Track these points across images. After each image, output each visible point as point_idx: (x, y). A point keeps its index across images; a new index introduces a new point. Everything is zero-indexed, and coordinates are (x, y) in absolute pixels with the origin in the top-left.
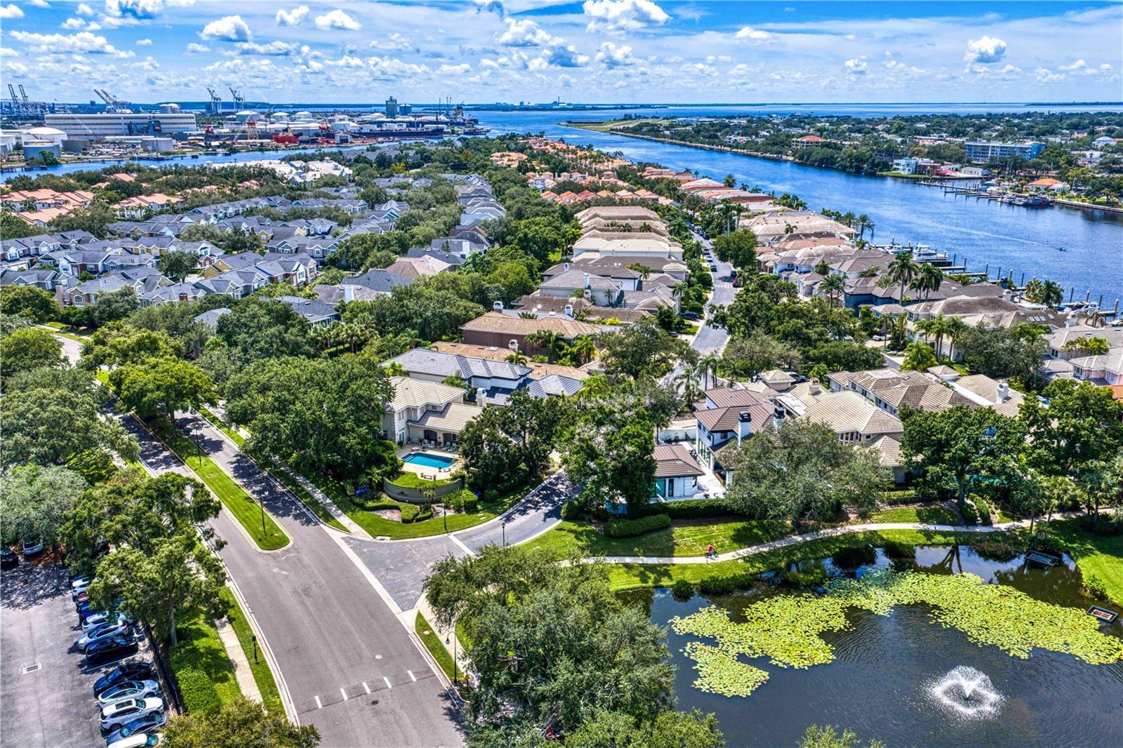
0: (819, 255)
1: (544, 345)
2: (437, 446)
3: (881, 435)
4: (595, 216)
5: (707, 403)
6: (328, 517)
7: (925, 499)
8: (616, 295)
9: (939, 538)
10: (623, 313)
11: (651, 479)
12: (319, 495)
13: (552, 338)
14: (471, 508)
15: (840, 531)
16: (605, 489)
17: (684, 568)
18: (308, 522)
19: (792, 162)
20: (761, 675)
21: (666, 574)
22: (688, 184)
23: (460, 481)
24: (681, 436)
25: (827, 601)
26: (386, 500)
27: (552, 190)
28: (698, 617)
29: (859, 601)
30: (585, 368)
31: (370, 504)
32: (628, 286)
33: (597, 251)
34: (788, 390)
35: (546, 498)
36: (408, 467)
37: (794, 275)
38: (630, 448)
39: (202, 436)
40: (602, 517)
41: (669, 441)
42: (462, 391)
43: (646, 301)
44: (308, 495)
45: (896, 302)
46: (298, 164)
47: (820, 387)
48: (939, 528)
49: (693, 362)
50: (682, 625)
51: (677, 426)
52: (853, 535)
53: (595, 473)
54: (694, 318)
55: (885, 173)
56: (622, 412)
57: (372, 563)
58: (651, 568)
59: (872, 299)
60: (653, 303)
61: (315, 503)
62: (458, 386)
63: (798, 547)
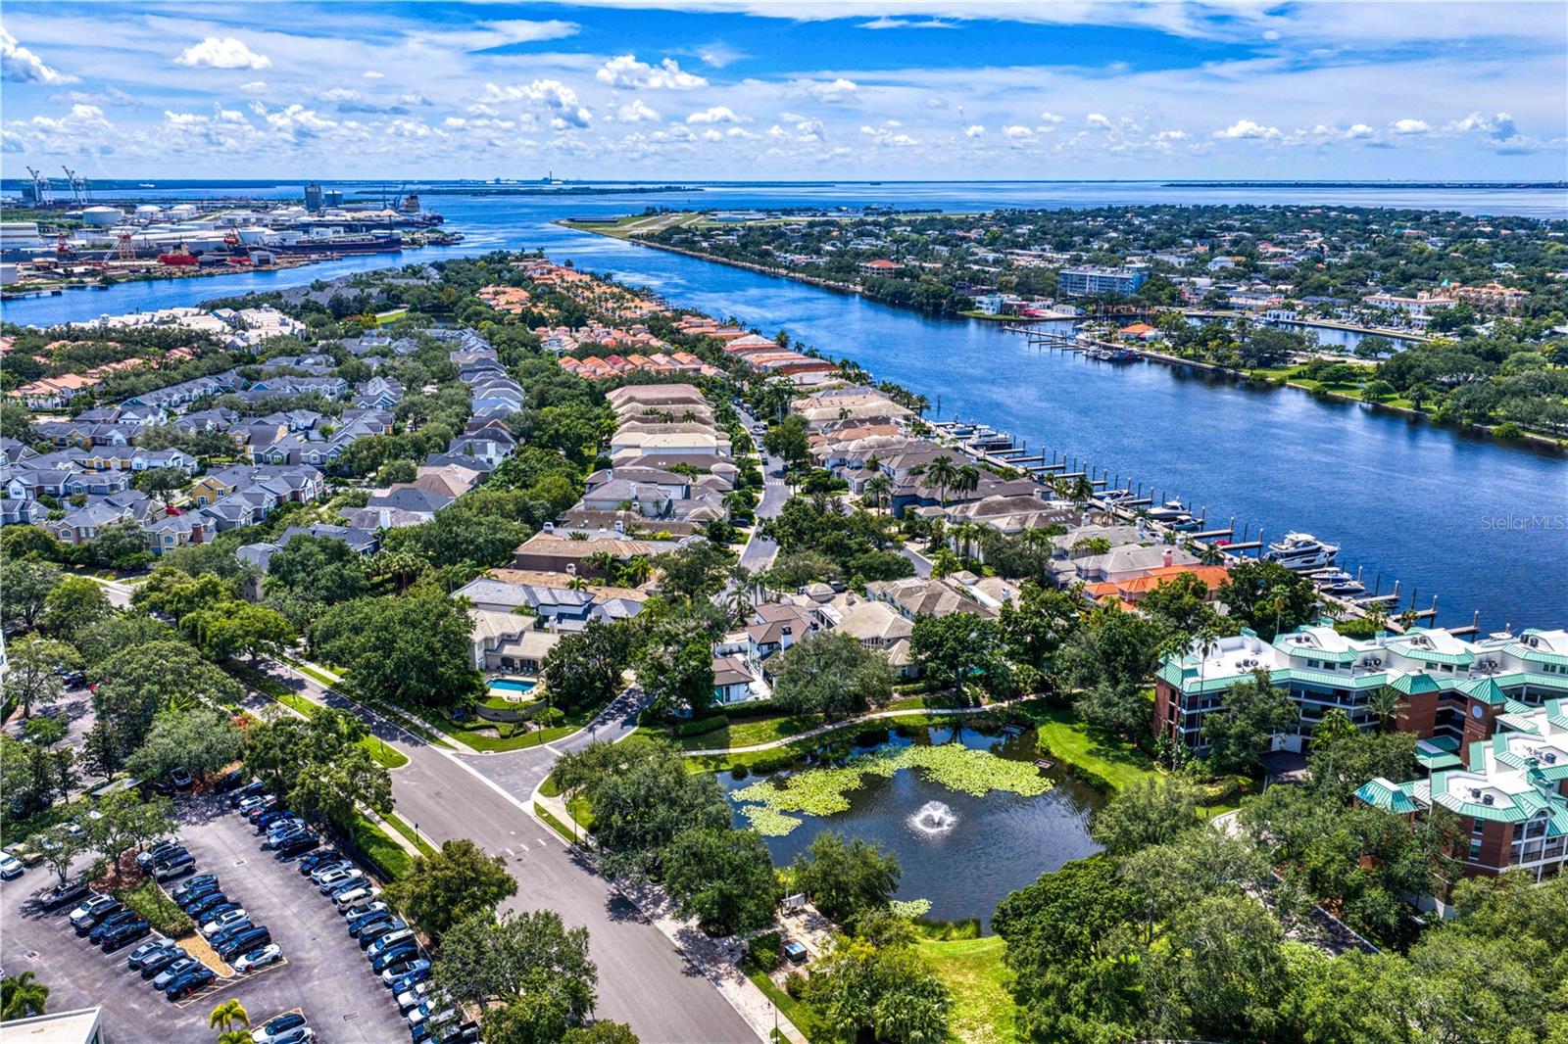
0: (871, 447)
1: (600, 567)
2: (515, 671)
3: (899, 639)
4: (631, 399)
5: (757, 618)
6: (433, 738)
7: (931, 690)
8: (666, 504)
9: (937, 720)
10: (673, 525)
11: (711, 687)
12: (417, 721)
13: (608, 561)
14: (558, 722)
15: (859, 721)
16: (674, 698)
17: (740, 755)
18: (416, 743)
19: (863, 296)
20: (797, 822)
21: (725, 761)
22: (734, 342)
23: (544, 701)
24: (735, 649)
25: (847, 771)
26: (481, 721)
27: (573, 354)
28: (751, 789)
29: (870, 769)
30: (642, 588)
31: (468, 725)
32: (676, 493)
33: (638, 447)
34: (828, 601)
35: (621, 710)
36: (494, 692)
37: (846, 470)
38: (693, 663)
39: (280, 676)
40: (672, 721)
41: (724, 654)
42: (534, 619)
43: (695, 511)
44: (407, 722)
45: (938, 503)
46: (226, 313)
47: (856, 597)
48: (940, 711)
49: (743, 578)
50: (738, 795)
51: (731, 640)
52: (872, 721)
53: (665, 685)
54: (745, 525)
55: (966, 313)
56: (685, 634)
57: (482, 771)
58: (713, 758)
59: (916, 500)
60: (704, 514)
61: (416, 728)
62: (528, 615)
63: (828, 733)
